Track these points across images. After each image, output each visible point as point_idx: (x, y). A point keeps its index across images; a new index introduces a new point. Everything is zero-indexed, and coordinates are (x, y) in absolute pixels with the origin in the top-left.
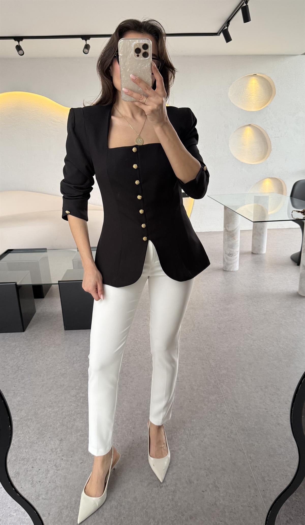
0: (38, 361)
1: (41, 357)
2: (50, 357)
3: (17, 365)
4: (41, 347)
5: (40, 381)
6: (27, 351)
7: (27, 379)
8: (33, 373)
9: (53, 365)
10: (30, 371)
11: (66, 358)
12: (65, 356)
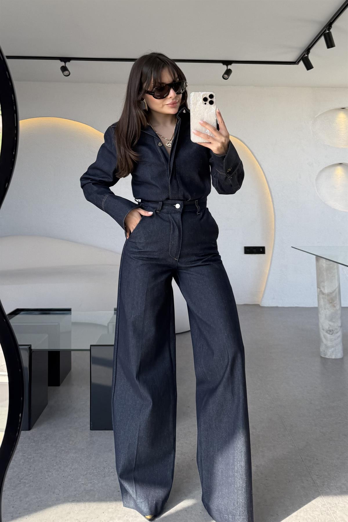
0: (50, 472)
1: (55, 466)
2: (69, 467)
3: (19, 477)
4: (55, 453)
5: (53, 500)
6: (34, 457)
7: (33, 497)
8: (43, 489)
9: (74, 478)
10: (37, 486)
11: (94, 468)
12: (90, 466)
